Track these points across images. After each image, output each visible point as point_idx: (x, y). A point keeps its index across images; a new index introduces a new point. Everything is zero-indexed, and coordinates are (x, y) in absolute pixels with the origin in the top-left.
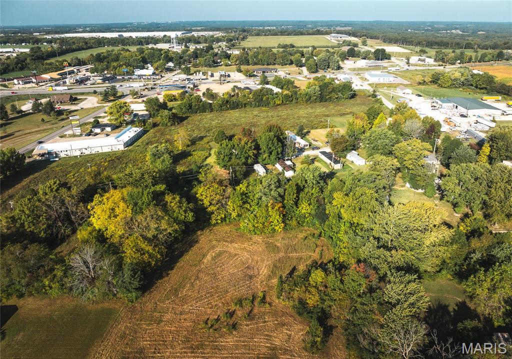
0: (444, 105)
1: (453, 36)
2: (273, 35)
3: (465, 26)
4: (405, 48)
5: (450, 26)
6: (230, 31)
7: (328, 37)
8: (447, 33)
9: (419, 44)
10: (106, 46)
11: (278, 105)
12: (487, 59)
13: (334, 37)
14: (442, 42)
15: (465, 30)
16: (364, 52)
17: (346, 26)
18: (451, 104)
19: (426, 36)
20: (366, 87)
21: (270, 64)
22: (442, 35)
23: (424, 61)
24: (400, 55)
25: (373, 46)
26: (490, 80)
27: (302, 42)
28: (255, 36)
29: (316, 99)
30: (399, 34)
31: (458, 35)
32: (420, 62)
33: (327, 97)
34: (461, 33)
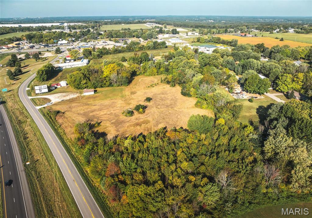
0: (201, 48)
1: (209, 23)
2: (115, 24)
3: (215, 18)
4: (185, 29)
5: (208, 18)
6: (88, 22)
7: (145, 25)
8: (206, 22)
9: (192, 27)
10: (18, 32)
11: (137, 51)
12: (220, 32)
13: (148, 24)
14: (202, 26)
15: (215, 20)
16: (167, 31)
17: (152, 19)
18: (204, 47)
19: (196, 23)
20: (170, 44)
21: (124, 37)
22: (203, 23)
23: (194, 34)
24: (183, 32)
25: (170, 28)
26: (219, 39)
27: (133, 27)
28: (105, 24)
29: (152, 48)
30: (181, 22)
31: (211, 23)
32: (192, 35)
33: (157, 47)
34: (213, 21)
